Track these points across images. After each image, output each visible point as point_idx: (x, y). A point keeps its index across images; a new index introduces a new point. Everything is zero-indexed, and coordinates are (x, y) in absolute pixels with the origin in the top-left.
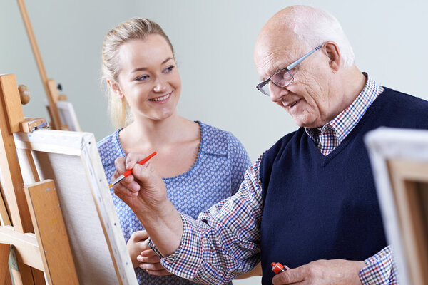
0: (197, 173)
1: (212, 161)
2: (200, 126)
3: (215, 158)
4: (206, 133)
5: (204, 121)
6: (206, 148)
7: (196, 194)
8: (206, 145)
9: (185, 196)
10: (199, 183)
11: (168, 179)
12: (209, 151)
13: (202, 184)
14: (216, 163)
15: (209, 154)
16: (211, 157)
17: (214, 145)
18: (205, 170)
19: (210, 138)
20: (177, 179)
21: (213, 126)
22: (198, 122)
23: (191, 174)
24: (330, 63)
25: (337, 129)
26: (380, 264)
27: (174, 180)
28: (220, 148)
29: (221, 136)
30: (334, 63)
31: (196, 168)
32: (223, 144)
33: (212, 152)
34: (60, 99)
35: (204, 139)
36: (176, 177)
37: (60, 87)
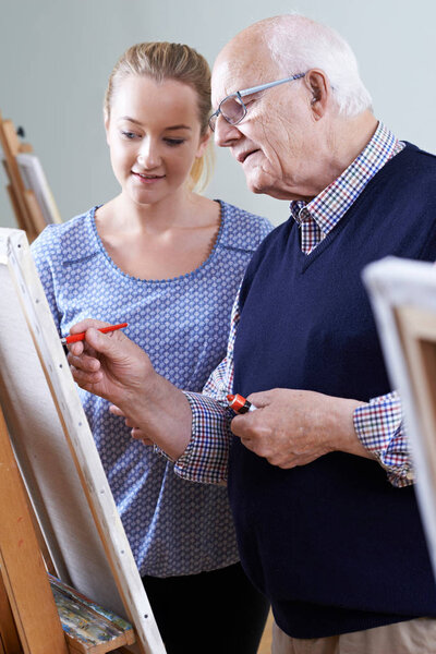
0: (209, 275)
1: (234, 259)
2: (222, 207)
3: (239, 255)
4: (229, 218)
5: (227, 201)
6: (226, 239)
7: (203, 305)
8: (228, 236)
9: (187, 308)
10: (210, 289)
11: (164, 281)
12: (230, 243)
13: (215, 292)
14: (240, 262)
15: (230, 248)
16: (232, 252)
17: (239, 235)
18: (222, 271)
19: (234, 226)
20: (177, 282)
21: (241, 208)
22: (218, 201)
23: (199, 275)
24: (313, 103)
25: (317, 215)
26: (388, 407)
27: (172, 284)
28: (249, 240)
29: (252, 222)
30: (318, 104)
31: (207, 267)
32: (253, 235)
33: (234, 246)
34: (21, 150)
35: (226, 226)
36: (176, 279)
37: (21, 132)
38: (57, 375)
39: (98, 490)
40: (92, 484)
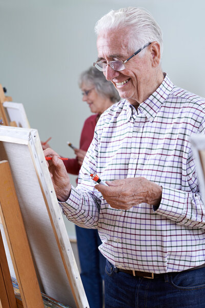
38: (50, 196)
39: (67, 249)
40: (64, 246)
